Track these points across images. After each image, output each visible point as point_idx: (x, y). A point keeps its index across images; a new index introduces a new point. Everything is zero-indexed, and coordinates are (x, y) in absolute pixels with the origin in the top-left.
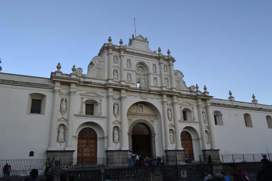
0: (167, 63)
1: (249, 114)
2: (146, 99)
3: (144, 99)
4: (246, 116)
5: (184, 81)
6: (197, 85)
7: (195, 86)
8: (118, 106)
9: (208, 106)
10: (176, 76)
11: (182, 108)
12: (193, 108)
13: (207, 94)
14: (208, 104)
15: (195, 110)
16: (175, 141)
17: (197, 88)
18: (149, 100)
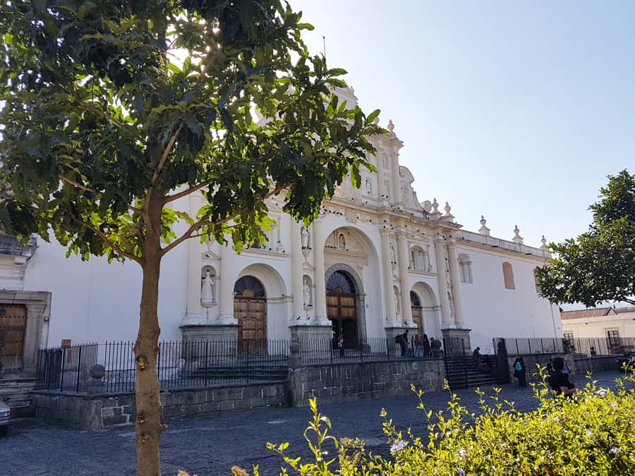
0: (389, 149)
1: (511, 263)
2: (355, 223)
3: (352, 222)
4: (507, 267)
5: (414, 191)
6: (435, 200)
7: (432, 202)
8: (308, 233)
9: (452, 245)
10: (401, 179)
11: (412, 245)
12: (428, 246)
13: (450, 220)
14: (453, 240)
15: (431, 251)
16: (401, 309)
17: (436, 205)
18: (359, 225)
